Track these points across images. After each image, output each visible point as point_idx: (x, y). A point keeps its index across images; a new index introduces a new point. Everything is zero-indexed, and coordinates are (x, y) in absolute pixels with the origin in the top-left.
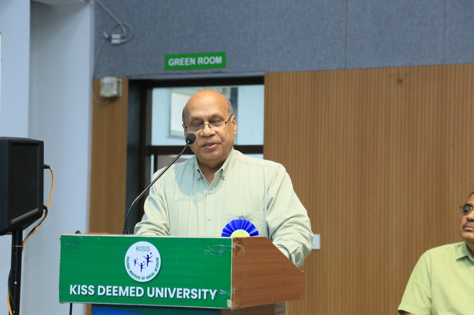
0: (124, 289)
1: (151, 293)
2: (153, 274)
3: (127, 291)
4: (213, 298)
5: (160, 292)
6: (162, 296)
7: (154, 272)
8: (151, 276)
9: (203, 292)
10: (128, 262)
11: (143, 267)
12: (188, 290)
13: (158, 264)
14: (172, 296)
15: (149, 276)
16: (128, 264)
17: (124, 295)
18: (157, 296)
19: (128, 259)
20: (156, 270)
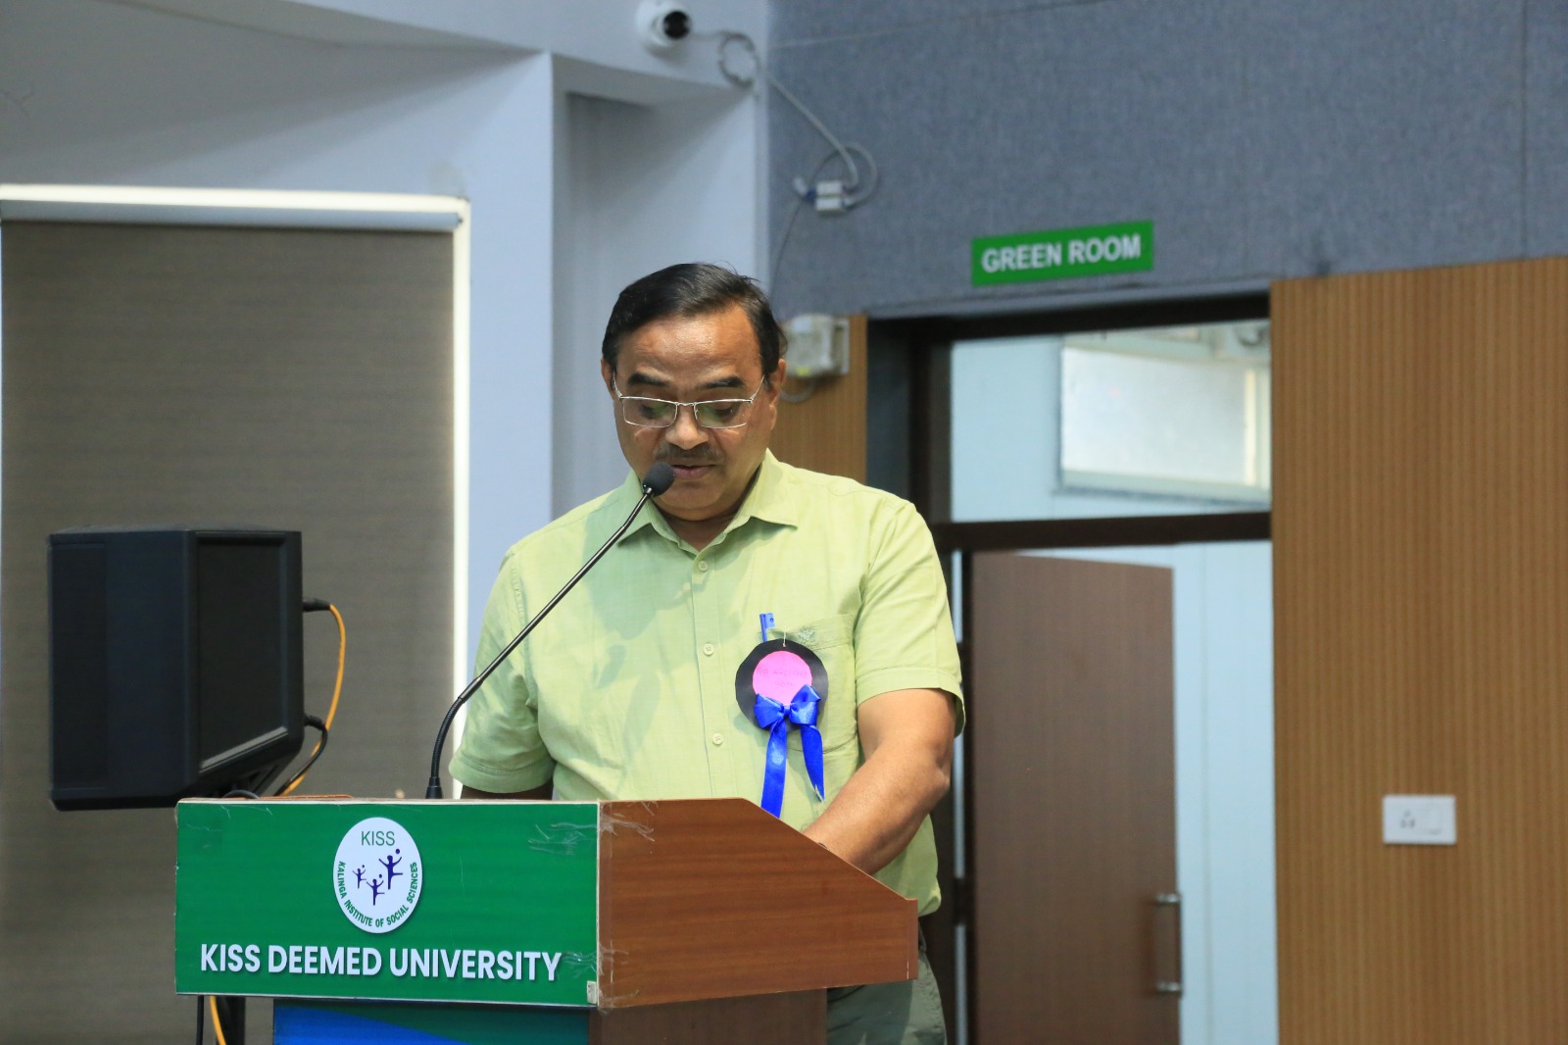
0: (332, 955)
1: (399, 965)
2: (403, 910)
3: (339, 961)
4: (551, 977)
5: (420, 962)
6: (426, 973)
7: (407, 904)
8: (398, 916)
9: (528, 959)
10: (341, 877)
11: (379, 890)
12: (490, 954)
13: (414, 881)
14: (450, 973)
15: (394, 918)
16: (341, 883)
17: (332, 971)
18: (413, 973)
19: (342, 867)
20: (410, 900)
